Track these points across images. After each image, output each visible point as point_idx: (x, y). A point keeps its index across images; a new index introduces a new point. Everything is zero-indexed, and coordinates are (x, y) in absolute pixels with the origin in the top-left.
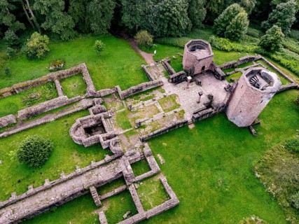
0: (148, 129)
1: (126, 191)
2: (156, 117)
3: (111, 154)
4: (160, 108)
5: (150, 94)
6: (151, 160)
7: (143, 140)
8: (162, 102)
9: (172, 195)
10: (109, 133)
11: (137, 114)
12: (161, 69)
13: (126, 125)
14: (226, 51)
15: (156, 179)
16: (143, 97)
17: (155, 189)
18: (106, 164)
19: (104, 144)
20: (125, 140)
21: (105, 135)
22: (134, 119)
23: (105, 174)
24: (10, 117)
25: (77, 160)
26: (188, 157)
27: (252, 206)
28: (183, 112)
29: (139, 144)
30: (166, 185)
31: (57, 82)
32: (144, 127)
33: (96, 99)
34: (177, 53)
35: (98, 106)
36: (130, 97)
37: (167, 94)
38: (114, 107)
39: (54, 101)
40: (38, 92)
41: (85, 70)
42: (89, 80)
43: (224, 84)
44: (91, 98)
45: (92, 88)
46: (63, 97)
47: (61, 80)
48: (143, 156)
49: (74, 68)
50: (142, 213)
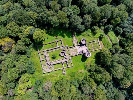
0: (71, 55)
1: (67, 63)
2: (73, 53)
3: (65, 58)
5: (73, 48)
8: (74, 50)
9: (73, 65)
10: (65, 55)
11: (70, 52)
12: (76, 41)
13: (68, 53)
14: (91, 37)
15: (71, 62)
16: (71, 48)
17: (71, 64)
20: (67, 56)
23: (64, 61)
24: (50, 49)
25: (60, 58)
26: (76, 60)
27: (82, 68)
28: (77, 52)
29: (69, 57)
33: (64, 48)
34: (81, 36)
35: (64, 50)
36: (69, 48)
37: (76, 48)
38: (66, 49)
39: (57, 47)
40: (53, 44)
41: (62, 41)
42: (63, 43)
43: (86, 48)
44: (63, 47)
45: (63, 46)
46: (58, 47)
47: (57, 41)
48: (70, 60)
49: (60, 40)
50: (68, 67)
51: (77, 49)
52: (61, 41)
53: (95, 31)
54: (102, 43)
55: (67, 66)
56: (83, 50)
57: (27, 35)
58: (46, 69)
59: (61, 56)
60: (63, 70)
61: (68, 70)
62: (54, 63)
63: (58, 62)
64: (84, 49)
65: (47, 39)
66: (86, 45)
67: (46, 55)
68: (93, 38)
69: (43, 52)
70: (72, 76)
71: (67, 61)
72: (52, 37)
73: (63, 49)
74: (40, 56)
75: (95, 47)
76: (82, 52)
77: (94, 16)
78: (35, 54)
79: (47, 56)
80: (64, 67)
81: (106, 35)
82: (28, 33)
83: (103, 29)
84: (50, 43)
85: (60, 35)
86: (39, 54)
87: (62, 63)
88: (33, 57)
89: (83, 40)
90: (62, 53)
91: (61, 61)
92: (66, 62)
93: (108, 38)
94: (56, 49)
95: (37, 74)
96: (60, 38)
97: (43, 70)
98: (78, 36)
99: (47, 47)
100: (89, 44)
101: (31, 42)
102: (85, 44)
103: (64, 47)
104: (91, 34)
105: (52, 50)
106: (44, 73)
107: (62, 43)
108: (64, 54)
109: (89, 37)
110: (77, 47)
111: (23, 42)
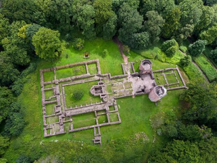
0: (118, 95)
1: (105, 115)
2: (122, 90)
3: (103, 101)
4: (124, 87)
5: (122, 80)
6: (116, 107)
7: (115, 99)
8: (125, 84)
9: (120, 120)
10: (104, 93)
11: (115, 88)
12: (130, 67)
13: (110, 91)
14: (163, 62)
15: (116, 113)
16: (119, 80)
17: (115, 117)
18: (101, 104)
19: (101, 97)
20: (108, 97)
21: (102, 94)
22: (113, 89)
23: (100, 107)
25: (91, 100)
26: (129, 108)
27: (144, 129)
28: (132, 90)
29: (113, 100)
30: (119, 116)
31: (87, 65)
32: (116, 93)
34: (139, 59)
35: (101, 82)
36: (113, 79)
37: (128, 81)
38: (107, 82)
39: (85, 75)
40: (79, 68)
41: (98, 63)
42: (99, 68)
43: (153, 81)
44: (99, 76)
45: (100, 73)
46: (88, 74)
47: (88, 64)
48: (114, 105)
49: (94, 60)
50: (109, 123)
51: (131, 83)
52: (96, 63)
53: (171, 48)
54: (186, 76)
55: (107, 122)
56: (146, 85)
57: (22, 39)
58: (51, 126)
59: (93, 96)
60: (95, 129)
61: (109, 133)
62: (74, 112)
63: (85, 110)
64: (147, 83)
65: (67, 57)
66: (153, 75)
67: (58, 92)
68: (165, 64)
69: (52, 86)
71: (108, 109)
72: (78, 55)
73: (99, 80)
74: (43, 94)
75: (172, 81)
76: (143, 90)
78: (34, 88)
79: (61, 94)
80: (98, 125)
81: (193, 63)
82: (23, 36)
83: (185, 51)
84: (70, 67)
85: (96, 52)
86: (43, 89)
87: (93, 112)
88: (25, 94)
89: (144, 64)
90: (96, 89)
91: (92, 107)
92: (105, 110)
93: (198, 68)
94: (84, 81)
95: (27, 138)
96: (94, 57)
97: (45, 129)
98: (134, 58)
99: (63, 74)
100: (158, 75)
101: (28, 61)
102: (150, 74)
103: (102, 77)
104: (162, 56)
105: (73, 80)
106: (46, 134)
107: (97, 68)
108: (102, 92)
109: (157, 61)
110: (132, 80)
111: (9, 55)
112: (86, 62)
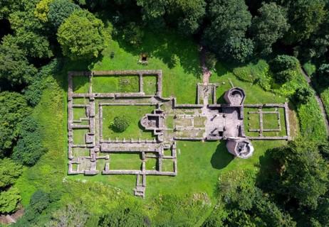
0: (181, 133)
1: (157, 159)
2: (188, 128)
3: (157, 139)
4: (193, 123)
5: (192, 111)
6: (174, 151)
7: (175, 139)
8: (196, 119)
9: (176, 171)
10: (160, 128)
11: (179, 122)
12: (209, 92)
13: (170, 126)
14: (265, 90)
15: (173, 160)
16: (187, 111)
17: (170, 164)
18: (153, 143)
19: (155, 133)
20: (166, 134)
21: (157, 129)
22: (176, 124)
23: (151, 148)
24: (112, 95)
25: (140, 134)
26: (192, 156)
28: (204, 131)
29: (172, 140)
30: (176, 165)
32: (179, 131)
33: (160, 103)
34: (229, 78)
35: (160, 109)
36: (180, 108)
37: (202, 115)
38: (168, 111)
39: (137, 94)
40: (128, 79)
41: (160, 77)
42: (160, 87)
43: (239, 123)
44: (158, 98)
45: (160, 95)
46: (142, 93)
47: (144, 75)
48: (171, 149)
49: (154, 72)
50: (161, 172)
51: (205, 118)
52: (156, 75)
53: (286, 72)
54: (297, 120)
55: (157, 168)
56: (227, 127)
57: (41, 22)
58: (79, 161)
59: (143, 128)
60: (139, 177)
61: (157, 185)
62: (112, 147)
63: (128, 147)
64: (230, 124)
65: (112, 57)
66: (242, 113)
67: (93, 113)
68: (269, 94)
69: (85, 101)
70: (163, 209)
71: (162, 152)
72: (130, 54)
73: (157, 106)
74: (72, 112)
75: (270, 126)
76: (221, 134)
77: (296, 17)
78: (57, 99)
79: (97, 117)
80: (145, 171)
81: (316, 98)
82: (44, 17)
83: (311, 73)
84: (116, 76)
85: (159, 55)
86: (70, 105)
87: (140, 153)
88: (45, 107)
89: (234, 94)
90: (150, 118)
91: (140, 145)
92: (157, 153)
93: (322, 108)
94: (133, 102)
95: (45, 168)
96: (156, 64)
97: (70, 162)
98: (220, 75)
99: (103, 85)
100: (252, 111)
101: (50, 54)
102: (238, 109)
103: (163, 101)
104: (266, 79)
105: (117, 98)
106: (71, 171)
107: (157, 86)
108: (157, 125)
109: (257, 87)
110: (206, 112)
111: (21, 45)
112: (141, 71)
